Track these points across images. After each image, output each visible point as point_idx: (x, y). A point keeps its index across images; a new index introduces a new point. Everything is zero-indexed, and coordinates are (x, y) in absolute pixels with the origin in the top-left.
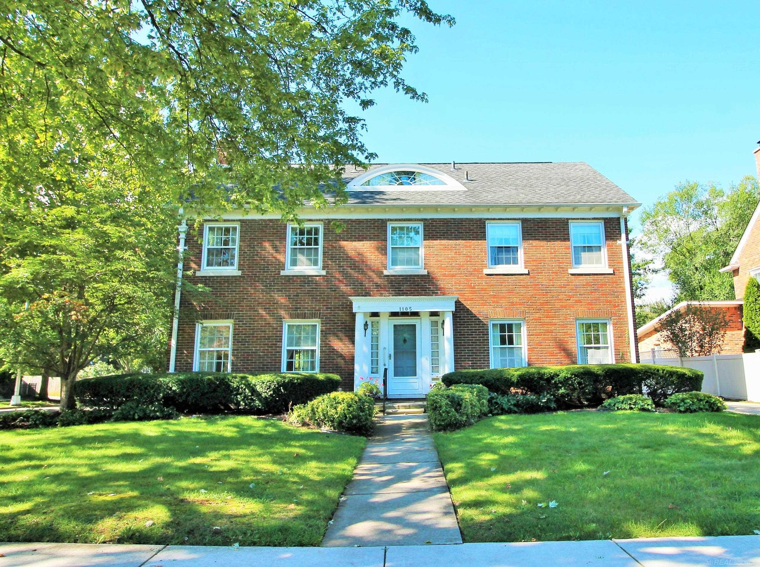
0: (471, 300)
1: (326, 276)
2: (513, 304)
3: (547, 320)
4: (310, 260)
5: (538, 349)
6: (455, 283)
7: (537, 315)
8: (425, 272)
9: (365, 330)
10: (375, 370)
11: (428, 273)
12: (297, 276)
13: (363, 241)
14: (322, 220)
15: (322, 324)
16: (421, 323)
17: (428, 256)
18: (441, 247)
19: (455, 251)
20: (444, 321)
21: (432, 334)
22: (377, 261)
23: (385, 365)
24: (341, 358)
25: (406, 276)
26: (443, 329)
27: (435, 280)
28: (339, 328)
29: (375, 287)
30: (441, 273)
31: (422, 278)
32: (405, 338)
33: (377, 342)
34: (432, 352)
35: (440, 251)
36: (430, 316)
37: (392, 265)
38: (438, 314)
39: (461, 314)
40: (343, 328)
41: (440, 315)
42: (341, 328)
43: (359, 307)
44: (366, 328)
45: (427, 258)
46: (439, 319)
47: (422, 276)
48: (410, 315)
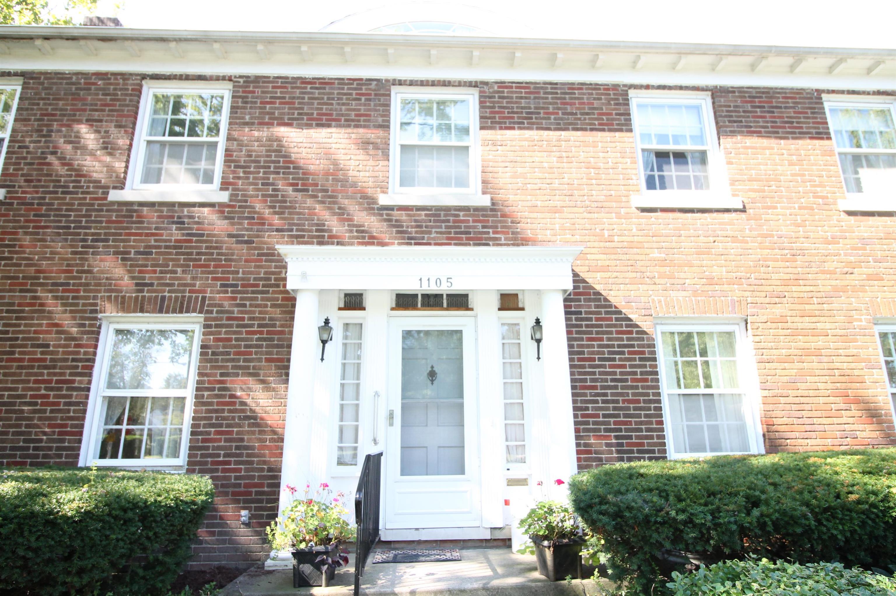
0: (605, 269)
1: (229, 206)
2: (711, 281)
3: (806, 323)
4: (195, 173)
5: (790, 400)
6: (562, 228)
7: (778, 310)
8: (485, 201)
9: (324, 342)
10: (348, 453)
11: (493, 204)
12: (152, 204)
13: (329, 126)
14: (230, 79)
15: (206, 326)
16: (476, 327)
17: (491, 164)
18: (523, 143)
19: (558, 154)
20: (538, 322)
21: (504, 358)
22: (362, 174)
23: (375, 442)
24: (252, 421)
25: (437, 210)
26: (539, 341)
27: (509, 220)
28: (251, 340)
29: (355, 234)
30: (525, 204)
31: (478, 216)
32: (432, 367)
33: (358, 378)
34: (506, 404)
35: (520, 153)
36: (500, 309)
37: (402, 185)
38: (520, 305)
39: (580, 306)
40: (265, 340)
41: (526, 308)
42: (258, 339)
43: (304, 276)
44: (325, 337)
45: (490, 169)
46: (523, 318)
47: (477, 209)
48: (445, 305)
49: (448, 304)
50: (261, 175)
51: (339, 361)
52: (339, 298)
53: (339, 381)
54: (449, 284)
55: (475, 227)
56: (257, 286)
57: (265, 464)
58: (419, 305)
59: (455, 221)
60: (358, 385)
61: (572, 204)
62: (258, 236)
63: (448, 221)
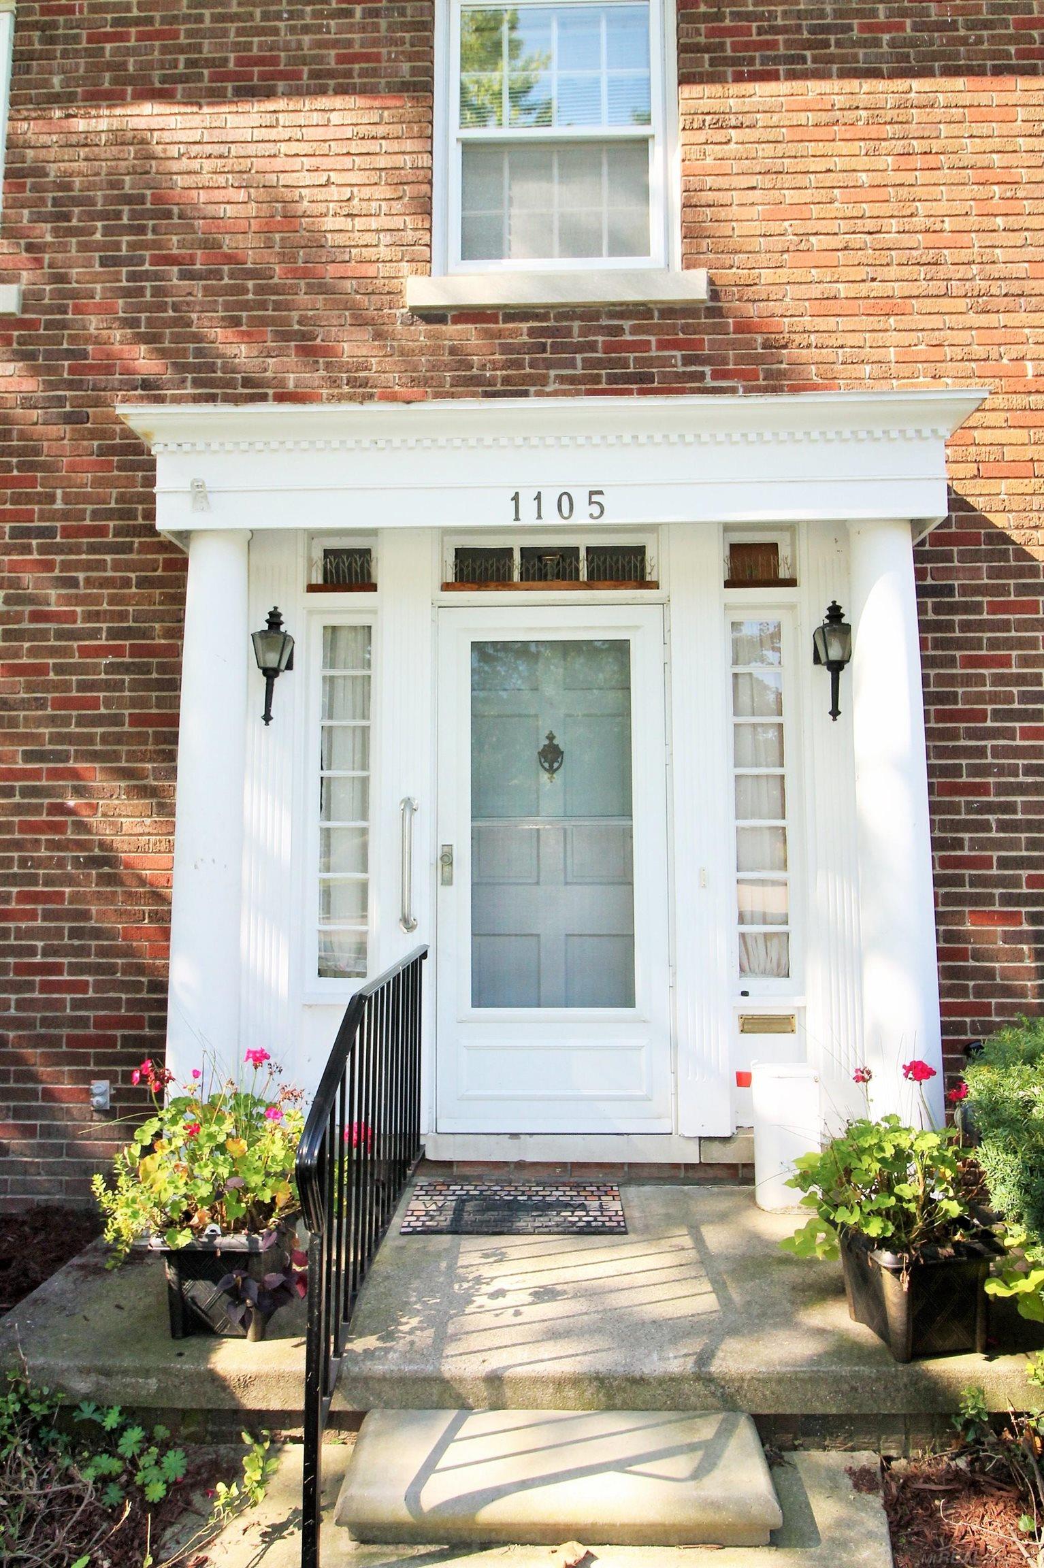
1: (21, 323)
8: (693, 287)
9: (270, 674)
11: (714, 295)
13: (269, 93)
16: (666, 632)
17: (710, 181)
18: (802, 118)
19: (899, 146)
20: (835, 613)
21: (736, 713)
22: (359, 223)
23: (408, 923)
24: (106, 869)
25: (561, 316)
26: (836, 667)
27: (760, 339)
28: (94, 669)
29: (346, 389)
30: (803, 291)
31: (673, 329)
32: (551, 737)
33: (365, 766)
34: (739, 831)
35: (792, 149)
36: (729, 584)
37: (467, 254)
38: (783, 573)
39: (948, 573)
40: (127, 668)
41: (802, 579)
42: (111, 668)
43: (199, 491)
44: (272, 660)
45: (709, 197)
46: (792, 607)
47: (670, 311)
48: (583, 575)
49: (591, 575)
50: (98, 236)
51: (316, 722)
52: (310, 560)
53: (315, 774)
54: (596, 510)
55: (664, 362)
56: (102, 531)
57: (142, 973)
58: (516, 577)
59: (609, 348)
60: (365, 781)
61: (937, 287)
62: (97, 403)
63: (592, 347)
